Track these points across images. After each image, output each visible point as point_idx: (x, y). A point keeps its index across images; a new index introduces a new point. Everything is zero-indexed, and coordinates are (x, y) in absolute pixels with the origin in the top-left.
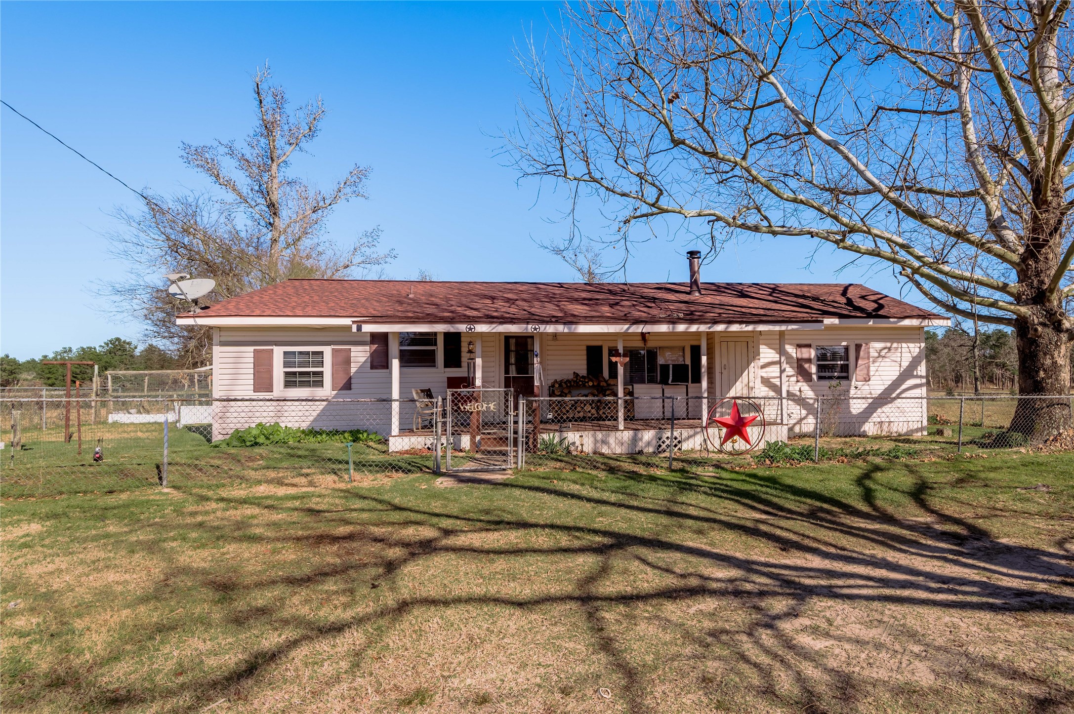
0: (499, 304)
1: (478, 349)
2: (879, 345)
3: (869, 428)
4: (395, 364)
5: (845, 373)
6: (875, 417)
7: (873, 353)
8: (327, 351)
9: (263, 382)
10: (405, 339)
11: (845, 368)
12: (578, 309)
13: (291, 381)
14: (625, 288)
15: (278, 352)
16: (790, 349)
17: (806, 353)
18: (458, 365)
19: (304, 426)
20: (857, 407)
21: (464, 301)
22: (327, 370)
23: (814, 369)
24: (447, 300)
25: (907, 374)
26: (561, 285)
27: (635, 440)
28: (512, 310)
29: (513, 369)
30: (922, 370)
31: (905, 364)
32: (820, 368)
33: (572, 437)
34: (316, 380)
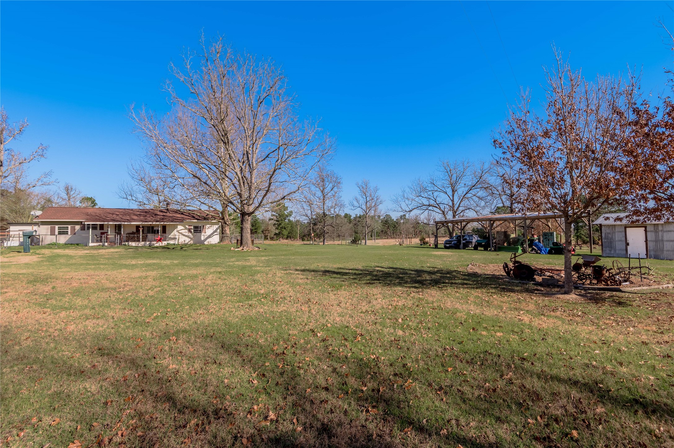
0: (114, 216)
1: (109, 227)
2: (208, 226)
3: (206, 243)
4: (91, 229)
5: (200, 232)
6: (207, 241)
7: (207, 227)
8: (69, 226)
9: (53, 233)
10: (92, 225)
11: (200, 230)
12: (135, 217)
13: (60, 233)
14: (150, 210)
15: (57, 227)
16: (187, 226)
17: (190, 227)
18: (103, 229)
19: (64, 243)
20: (203, 238)
21: (105, 215)
22: (69, 231)
23: (192, 231)
24: (100, 214)
25: (215, 231)
26: (132, 210)
27: (145, 244)
28: (117, 218)
29: (117, 230)
30: (218, 231)
31: (214, 230)
32: (194, 230)
33: (130, 243)
34: (66, 233)
